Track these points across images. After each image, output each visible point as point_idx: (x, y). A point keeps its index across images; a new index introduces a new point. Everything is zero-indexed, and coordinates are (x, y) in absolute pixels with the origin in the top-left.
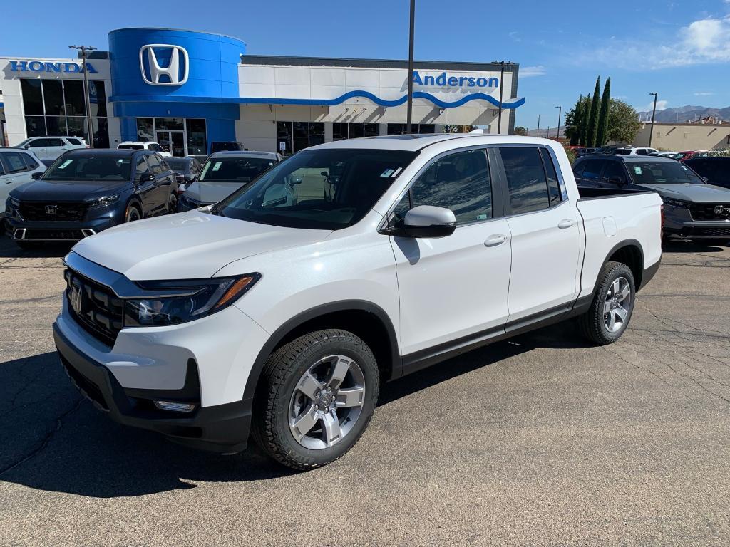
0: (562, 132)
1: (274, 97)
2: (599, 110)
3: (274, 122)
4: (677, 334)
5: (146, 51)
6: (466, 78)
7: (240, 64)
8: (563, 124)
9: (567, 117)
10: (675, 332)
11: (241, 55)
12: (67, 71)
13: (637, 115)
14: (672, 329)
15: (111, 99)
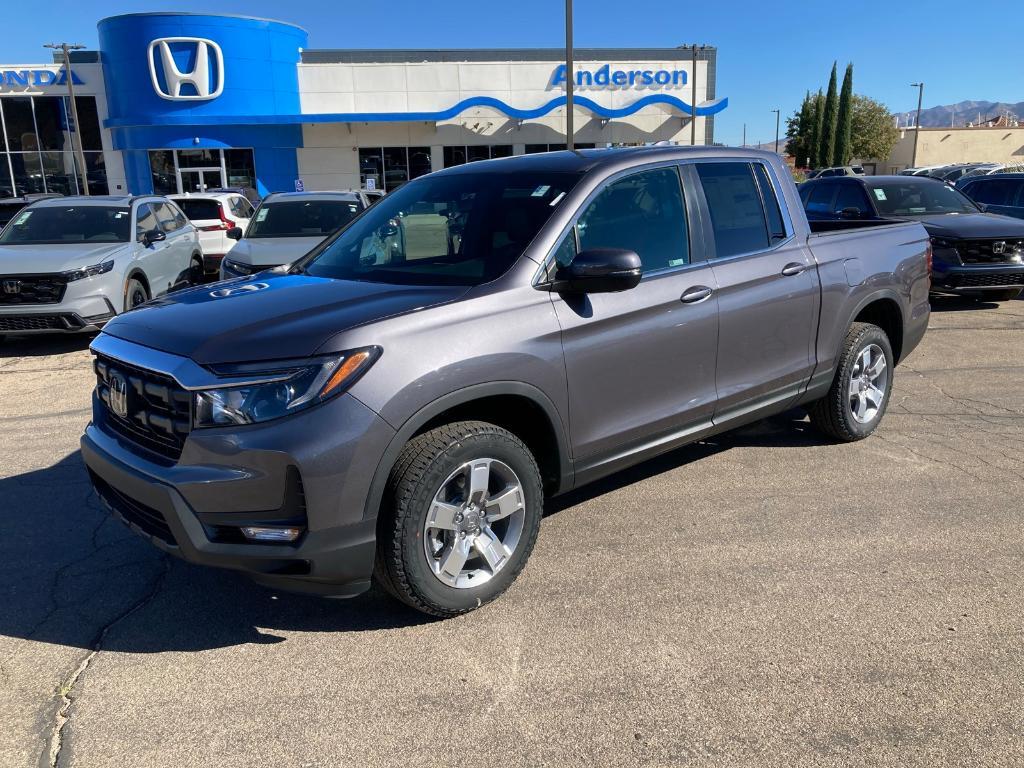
0: (782, 148)
1: (352, 111)
2: (837, 112)
3: (354, 149)
4: (984, 417)
5: (158, 49)
6: (638, 73)
7: (299, 64)
8: (783, 136)
9: (788, 124)
10: (980, 416)
11: (300, 50)
12: (38, 82)
13: (892, 118)
14: (975, 412)
15: (107, 124)
